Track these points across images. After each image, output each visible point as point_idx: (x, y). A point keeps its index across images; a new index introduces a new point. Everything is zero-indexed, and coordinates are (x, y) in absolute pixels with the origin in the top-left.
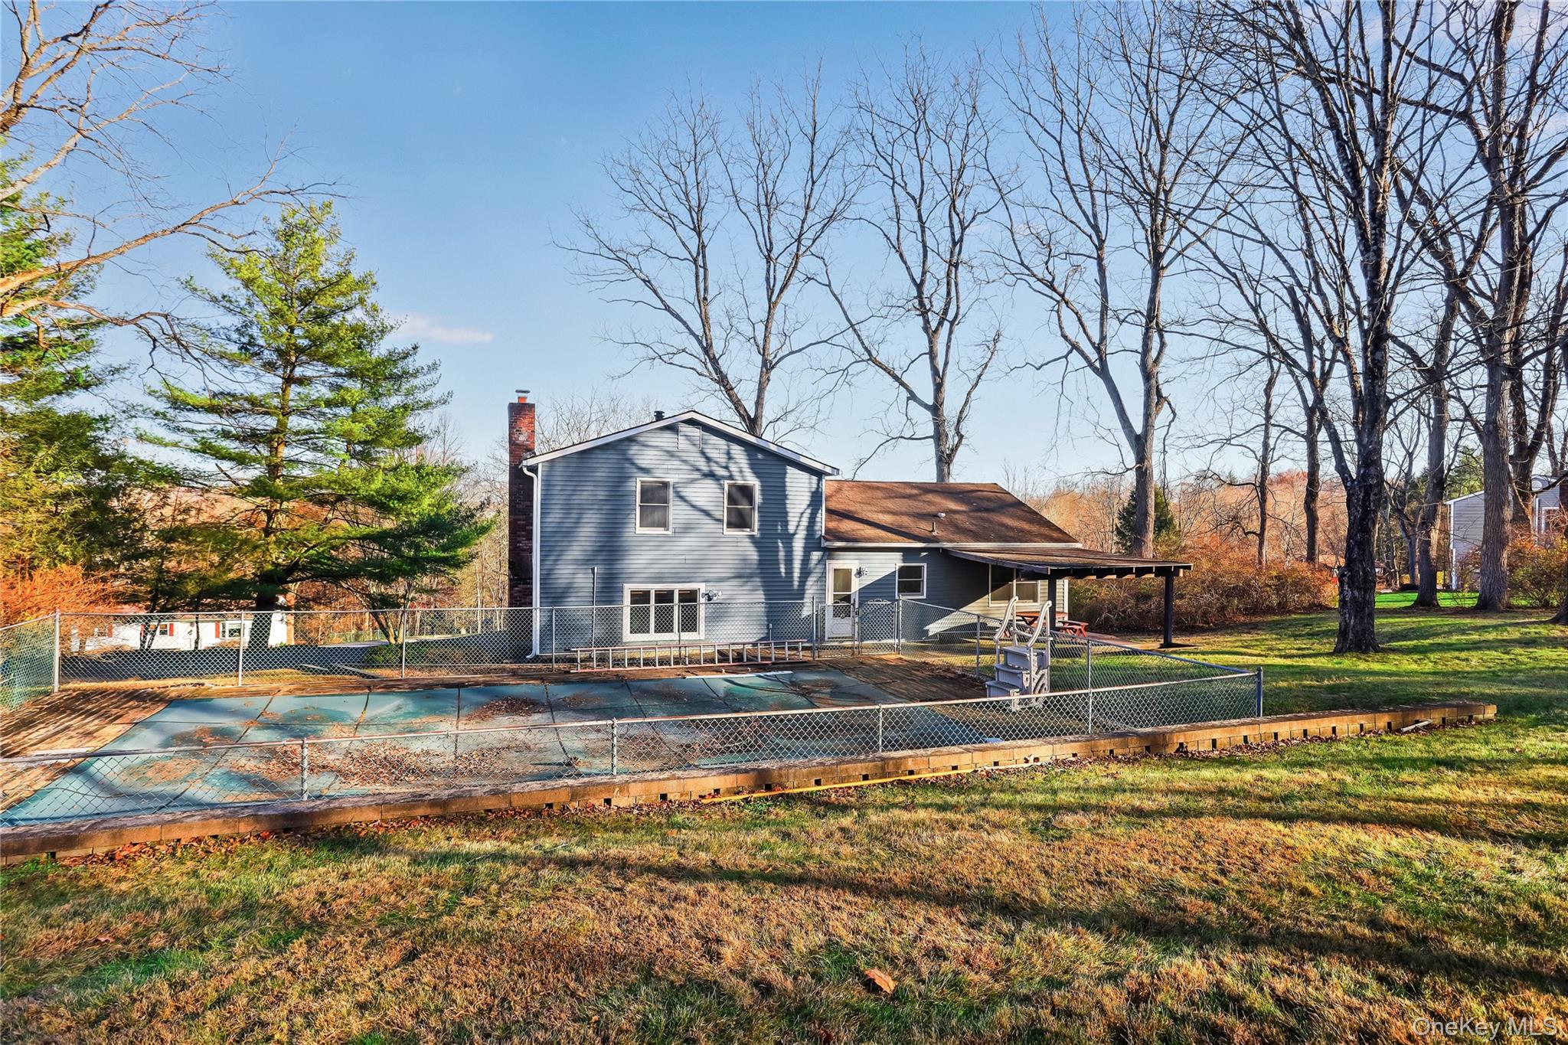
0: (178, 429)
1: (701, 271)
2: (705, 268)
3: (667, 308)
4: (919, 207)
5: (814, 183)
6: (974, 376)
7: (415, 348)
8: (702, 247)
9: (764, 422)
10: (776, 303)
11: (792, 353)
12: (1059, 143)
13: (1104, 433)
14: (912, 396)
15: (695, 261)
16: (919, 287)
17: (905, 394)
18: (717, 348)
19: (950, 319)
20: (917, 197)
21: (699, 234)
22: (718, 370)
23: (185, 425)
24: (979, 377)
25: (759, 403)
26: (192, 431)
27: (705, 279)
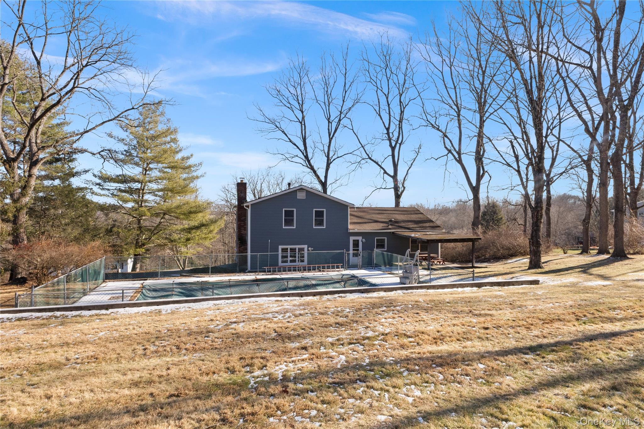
0: (103, 189)
1: (303, 126)
2: (305, 125)
3: (291, 141)
4: (387, 98)
5: (346, 92)
6: (410, 163)
7: (192, 155)
8: (303, 118)
9: (328, 184)
10: (332, 138)
11: (338, 157)
12: (442, 73)
13: (461, 186)
14: (385, 172)
15: (301, 123)
16: (388, 129)
17: (382, 171)
18: (310, 156)
19: (400, 142)
20: (387, 94)
21: (302, 112)
22: (310, 164)
23: (106, 187)
24: (412, 164)
25: (326, 177)
26: (109, 190)
27: (305, 129)
